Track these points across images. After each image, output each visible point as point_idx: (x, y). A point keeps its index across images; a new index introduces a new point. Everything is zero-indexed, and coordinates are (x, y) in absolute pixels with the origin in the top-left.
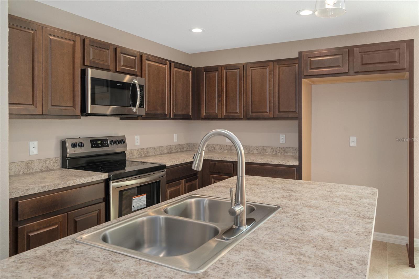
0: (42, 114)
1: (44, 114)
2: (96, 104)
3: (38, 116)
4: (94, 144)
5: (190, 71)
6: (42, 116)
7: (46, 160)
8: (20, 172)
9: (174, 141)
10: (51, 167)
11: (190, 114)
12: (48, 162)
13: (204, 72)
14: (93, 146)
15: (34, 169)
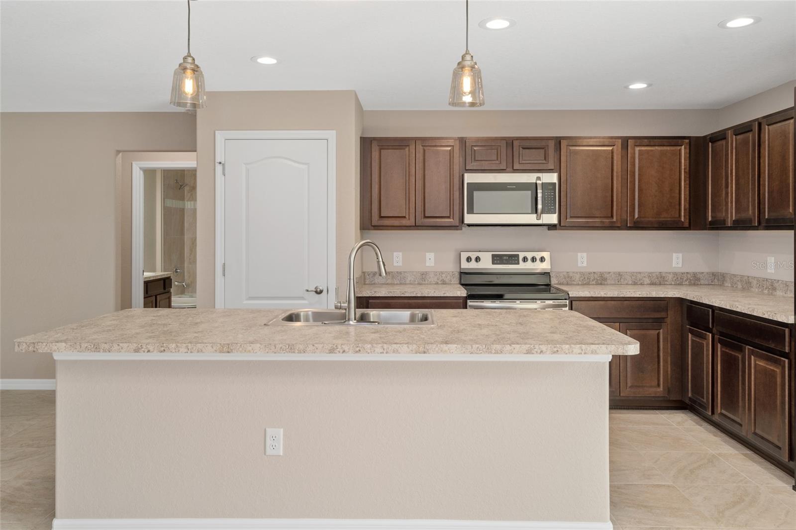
0: (415, 226)
1: (417, 225)
2: (474, 212)
3: (412, 228)
4: (497, 260)
5: (682, 146)
6: (416, 228)
7: (442, 273)
8: (415, 281)
9: (673, 266)
10: (447, 281)
11: (683, 220)
12: (444, 275)
13: (710, 144)
14: (496, 262)
15: (430, 280)
